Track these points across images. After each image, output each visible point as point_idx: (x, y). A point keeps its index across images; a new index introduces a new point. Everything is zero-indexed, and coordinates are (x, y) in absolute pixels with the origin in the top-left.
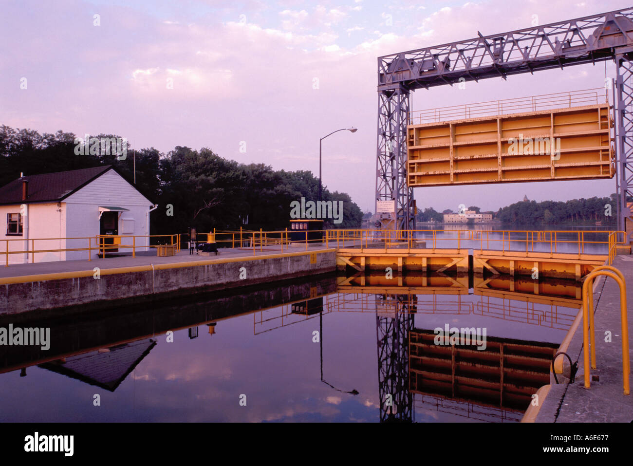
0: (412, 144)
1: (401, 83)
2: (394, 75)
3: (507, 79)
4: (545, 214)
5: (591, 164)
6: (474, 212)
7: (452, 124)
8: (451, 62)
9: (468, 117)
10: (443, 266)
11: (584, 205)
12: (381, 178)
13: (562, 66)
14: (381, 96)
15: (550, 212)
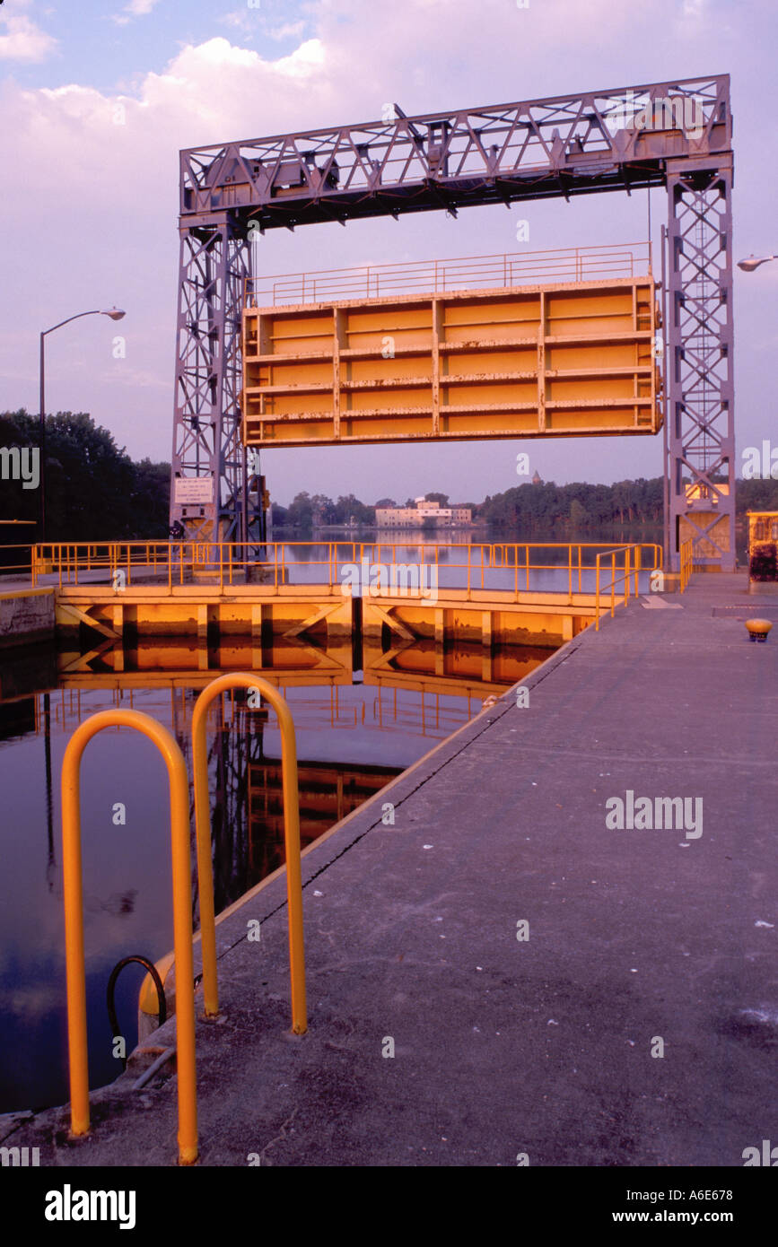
0: (252, 350)
1: (231, 212)
2: (217, 193)
3: (458, 215)
4: (572, 510)
5: (617, 404)
6: (437, 504)
7: (338, 310)
8: (341, 171)
9: (373, 295)
10: (300, 621)
11: (644, 492)
12: (184, 425)
13: (567, 194)
14: (187, 239)
15: (582, 505)
